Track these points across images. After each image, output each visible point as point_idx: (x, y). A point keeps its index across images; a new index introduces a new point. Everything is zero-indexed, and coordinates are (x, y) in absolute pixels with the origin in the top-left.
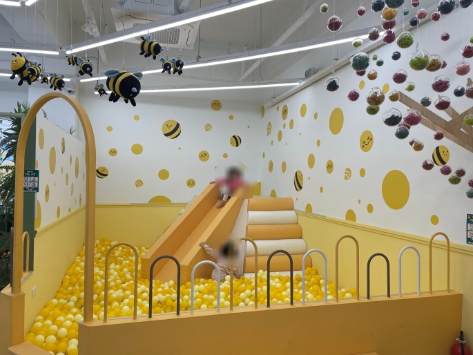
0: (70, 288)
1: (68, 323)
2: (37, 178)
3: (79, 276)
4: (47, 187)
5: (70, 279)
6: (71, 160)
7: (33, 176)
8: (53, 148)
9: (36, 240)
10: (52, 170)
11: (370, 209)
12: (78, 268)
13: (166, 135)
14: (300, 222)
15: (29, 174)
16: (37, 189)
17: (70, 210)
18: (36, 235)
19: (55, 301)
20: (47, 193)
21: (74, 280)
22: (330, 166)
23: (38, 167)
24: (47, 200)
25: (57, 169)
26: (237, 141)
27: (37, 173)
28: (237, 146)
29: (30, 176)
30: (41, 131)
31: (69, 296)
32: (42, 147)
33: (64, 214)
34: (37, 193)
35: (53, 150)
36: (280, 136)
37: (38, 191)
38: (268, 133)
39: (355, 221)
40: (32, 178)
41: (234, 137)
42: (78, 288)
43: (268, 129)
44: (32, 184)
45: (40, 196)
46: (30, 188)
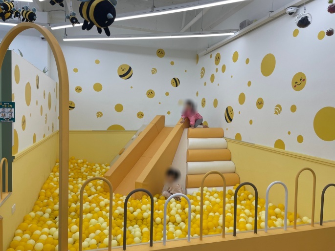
0: (46, 201)
1: (44, 237)
2: (13, 109)
3: (53, 190)
4: (24, 117)
5: (45, 193)
6: (44, 95)
7: (10, 107)
8: (28, 83)
9: (14, 165)
10: (28, 103)
11: (300, 139)
12: (52, 184)
13: (121, 76)
14: (229, 148)
15: (6, 106)
16: (14, 120)
17: (44, 136)
18: (14, 160)
19: (33, 214)
20: (24, 122)
21: (49, 193)
22: (260, 103)
23: (15, 100)
24: (24, 129)
25: (33, 101)
26: (176, 82)
27: (13, 105)
28: (177, 86)
29: (7, 107)
30: (17, 67)
31: (45, 208)
32: (17, 81)
33: (39, 140)
34: (14, 123)
35: (28, 85)
36: (212, 78)
37: (14, 121)
38: (202, 77)
39: (284, 149)
40: (9, 109)
41: (174, 79)
42: (52, 200)
43: (202, 73)
44: (9, 115)
45: (16, 126)
46: (7, 118)
